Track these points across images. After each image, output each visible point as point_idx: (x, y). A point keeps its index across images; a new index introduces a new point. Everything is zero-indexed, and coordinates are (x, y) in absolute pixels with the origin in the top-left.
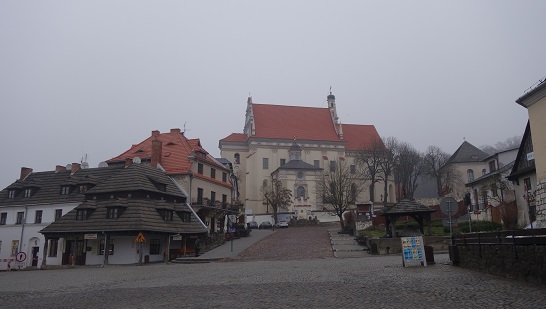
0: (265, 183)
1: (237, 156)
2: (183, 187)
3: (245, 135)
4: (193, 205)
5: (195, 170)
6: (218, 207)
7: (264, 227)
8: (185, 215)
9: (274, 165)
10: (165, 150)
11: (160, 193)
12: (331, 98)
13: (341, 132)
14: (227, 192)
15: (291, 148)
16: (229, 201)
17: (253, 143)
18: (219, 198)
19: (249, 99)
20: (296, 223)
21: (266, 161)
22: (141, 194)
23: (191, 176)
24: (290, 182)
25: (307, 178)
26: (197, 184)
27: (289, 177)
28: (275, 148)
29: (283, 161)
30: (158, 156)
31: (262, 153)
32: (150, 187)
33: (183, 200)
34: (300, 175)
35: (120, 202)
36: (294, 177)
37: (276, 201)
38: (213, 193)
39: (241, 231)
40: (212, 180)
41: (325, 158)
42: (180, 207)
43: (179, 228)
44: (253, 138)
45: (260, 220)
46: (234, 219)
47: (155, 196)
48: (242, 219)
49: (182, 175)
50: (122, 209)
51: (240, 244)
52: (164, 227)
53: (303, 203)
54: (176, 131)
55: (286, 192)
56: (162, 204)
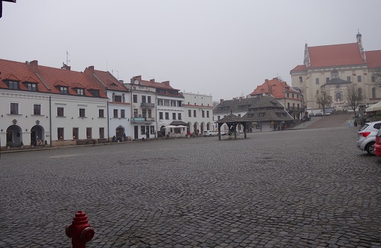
0: (318, 92)
1: (301, 78)
2: (282, 103)
3: (305, 66)
4: (287, 110)
5: (286, 96)
6: (296, 109)
7: (317, 115)
8: (285, 114)
9: (323, 81)
10: (273, 88)
11: (275, 107)
12: (359, 36)
13: (365, 58)
14: (299, 103)
15: (333, 72)
16: (300, 106)
17: (310, 71)
18: (296, 106)
19: (306, 45)
20: (335, 113)
21: (317, 80)
22: (269, 108)
23: (285, 99)
24: (332, 91)
25: (342, 88)
26: (288, 101)
27: (331, 88)
28: (322, 72)
29: (328, 79)
30: (270, 92)
31: (315, 76)
32: (272, 105)
33: (283, 108)
34: (338, 87)
35: (263, 111)
36: (334, 88)
37: (324, 102)
38: (294, 104)
39: (307, 119)
40: (293, 99)
41: (354, 75)
42: (282, 111)
43: (283, 119)
44: (309, 68)
45: (315, 112)
46: (304, 114)
47: (274, 108)
48: (307, 113)
49: (282, 99)
50: (264, 114)
51: (307, 124)
52: (278, 119)
53: (339, 102)
54: (276, 79)
55: (329, 97)
56: (277, 111)
